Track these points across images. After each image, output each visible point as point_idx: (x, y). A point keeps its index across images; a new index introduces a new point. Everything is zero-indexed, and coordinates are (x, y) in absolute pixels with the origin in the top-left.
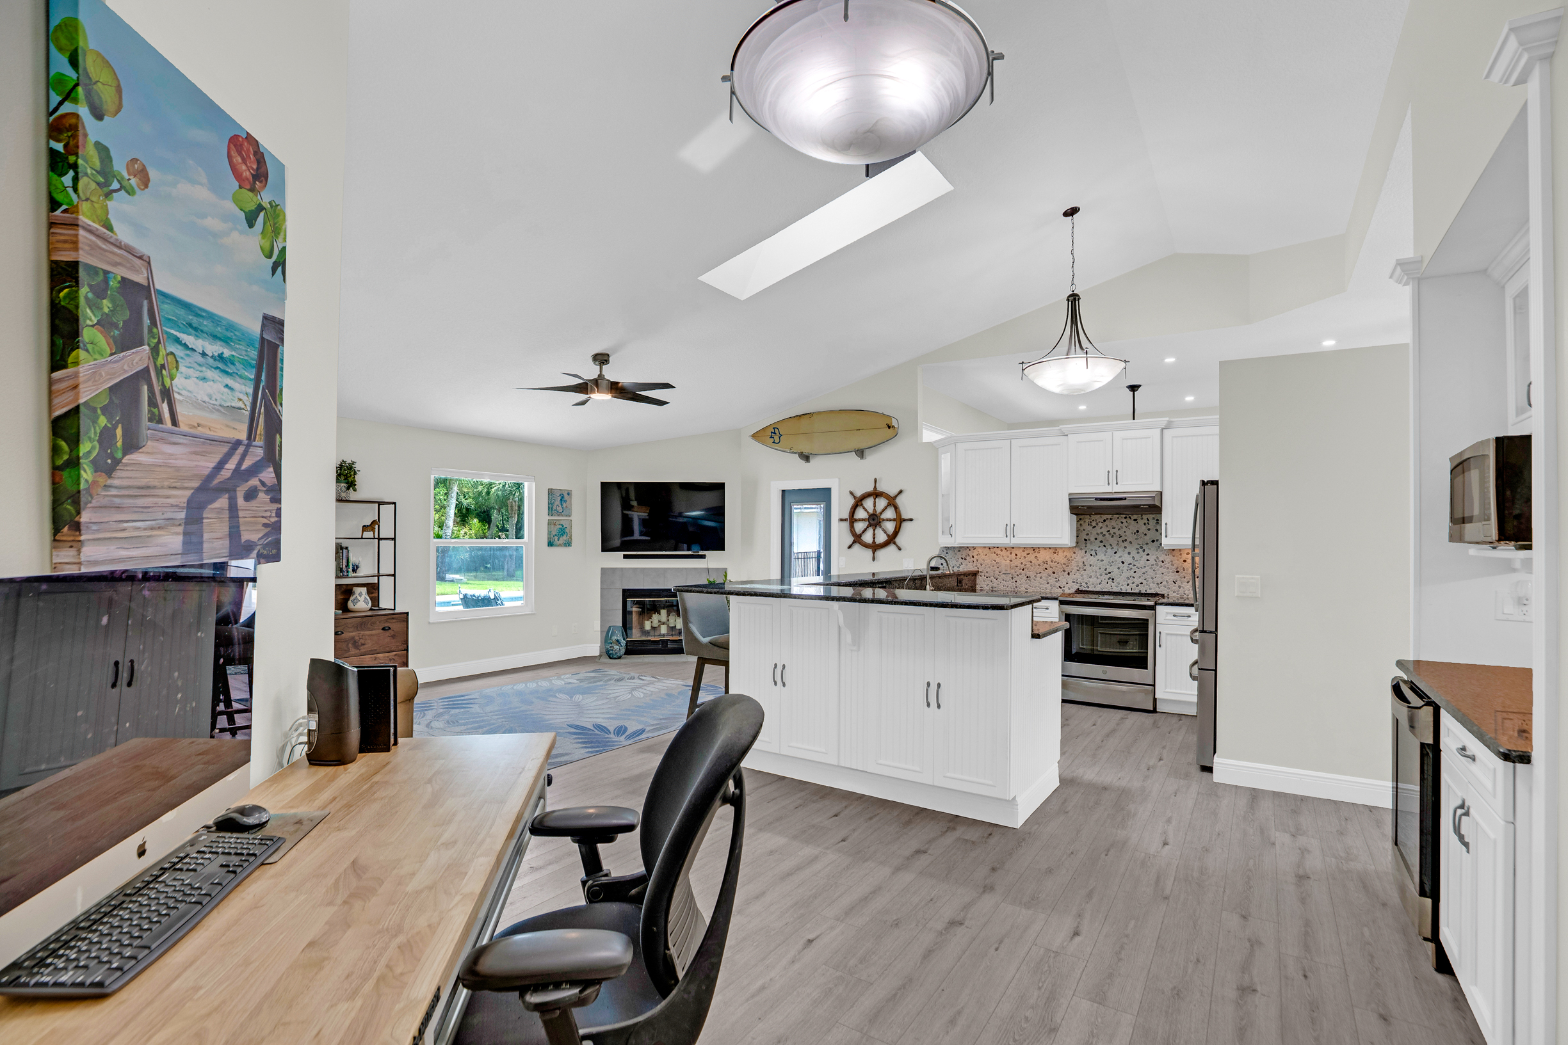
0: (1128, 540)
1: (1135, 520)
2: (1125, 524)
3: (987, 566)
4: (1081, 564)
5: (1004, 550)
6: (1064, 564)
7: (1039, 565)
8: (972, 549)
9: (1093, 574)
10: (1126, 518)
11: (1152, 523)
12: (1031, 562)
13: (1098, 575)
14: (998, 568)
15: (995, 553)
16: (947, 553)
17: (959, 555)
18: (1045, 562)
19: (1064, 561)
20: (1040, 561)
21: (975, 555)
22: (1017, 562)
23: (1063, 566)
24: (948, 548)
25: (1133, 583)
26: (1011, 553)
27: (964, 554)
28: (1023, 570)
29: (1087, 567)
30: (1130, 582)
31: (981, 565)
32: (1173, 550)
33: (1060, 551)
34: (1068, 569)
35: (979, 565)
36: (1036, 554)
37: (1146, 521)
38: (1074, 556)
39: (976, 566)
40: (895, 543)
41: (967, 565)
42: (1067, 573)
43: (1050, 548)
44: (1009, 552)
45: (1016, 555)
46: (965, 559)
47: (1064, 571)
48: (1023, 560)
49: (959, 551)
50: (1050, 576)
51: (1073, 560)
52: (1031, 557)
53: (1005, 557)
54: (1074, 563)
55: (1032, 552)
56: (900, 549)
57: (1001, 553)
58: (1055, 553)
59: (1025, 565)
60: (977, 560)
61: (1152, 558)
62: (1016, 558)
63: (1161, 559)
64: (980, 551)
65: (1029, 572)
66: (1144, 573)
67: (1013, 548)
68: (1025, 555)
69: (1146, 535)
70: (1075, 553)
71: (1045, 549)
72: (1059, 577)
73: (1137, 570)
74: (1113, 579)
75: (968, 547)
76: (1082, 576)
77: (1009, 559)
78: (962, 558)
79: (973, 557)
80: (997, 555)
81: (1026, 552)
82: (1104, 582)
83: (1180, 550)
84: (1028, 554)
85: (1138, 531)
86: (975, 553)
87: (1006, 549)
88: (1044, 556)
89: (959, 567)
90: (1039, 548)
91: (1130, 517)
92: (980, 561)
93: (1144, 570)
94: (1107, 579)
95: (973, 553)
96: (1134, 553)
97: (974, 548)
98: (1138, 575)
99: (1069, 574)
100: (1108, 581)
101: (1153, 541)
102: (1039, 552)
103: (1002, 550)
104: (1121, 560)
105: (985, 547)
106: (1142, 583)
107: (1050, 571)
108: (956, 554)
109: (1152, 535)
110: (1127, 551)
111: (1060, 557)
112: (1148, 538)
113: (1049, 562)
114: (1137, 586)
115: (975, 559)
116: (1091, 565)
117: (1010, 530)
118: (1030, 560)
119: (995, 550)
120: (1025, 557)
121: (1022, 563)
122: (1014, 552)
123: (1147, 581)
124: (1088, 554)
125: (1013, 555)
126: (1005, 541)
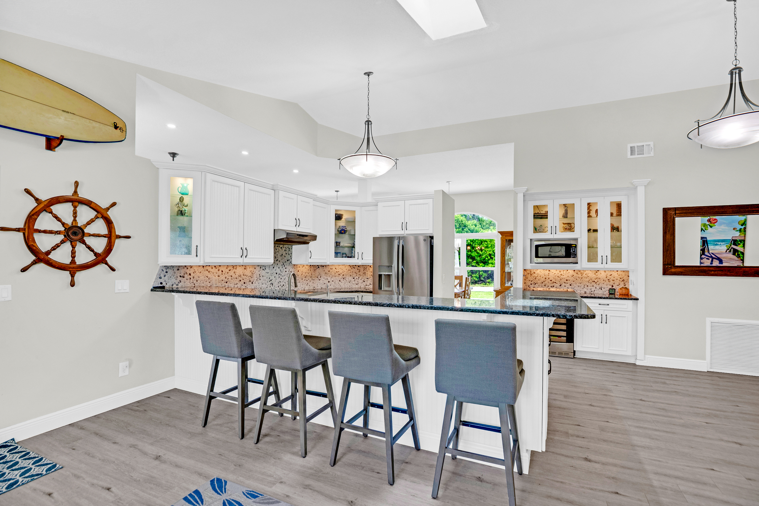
0: (279, 260)
1: (281, 248)
2: (277, 250)
3: (202, 282)
4: (258, 276)
5: (214, 268)
6: (250, 276)
7: (236, 278)
8: (189, 268)
9: (264, 282)
10: (278, 246)
11: (287, 249)
12: (231, 276)
13: (266, 282)
14: (210, 282)
15: (207, 270)
16: (167, 272)
17: (178, 274)
18: (240, 276)
19: (249, 274)
20: (237, 276)
21: (191, 272)
22: (222, 277)
23: (250, 278)
24: (167, 267)
25: (280, 285)
26: (219, 270)
27: (182, 272)
28: (227, 283)
29: (261, 278)
30: (279, 285)
31: (197, 281)
32: (295, 265)
33: (248, 267)
34: (252, 280)
35: (195, 282)
36: (234, 270)
37: (285, 249)
38: (255, 270)
39: (193, 283)
40: (107, 264)
41: (185, 282)
42: (251, 282)
43: (242, 266)
44: (217, 269)
45: (222, 271)
46: (183, 277)
47: (250, 281)
48: (226, 275)
49: (178, 270)
50: (242, 285)
51: (254, 273)
52: (231, 273)
53: (215, 274)
54: (255, 276)
55: (231, 268)
56: (113, 270)
57: (212, 270)
58: (245, 269)
59: (228, 279)
60: (194, 278)
61: (287, 270)
62: (222, 274)
63: (290, 271)
64: (196, 269)
65: (231, 284)
66: (284, 279)
67: (220, 266)
68: (228, 271)
69: (285, 257)
70: (255, 268)
71: (240, 266)
72: (247, 285)
73: (282, 277)
74: (272, 284)
75: (185, 266)
76: (259, 283)
77: (217, 275)
78: (180, 276)
79: (190, 274)
80: (209, 272)
81: (229, 269)
82: (269, 287)
83: (297, 265)
84: (230, 270)
85: (282, 255)
86: (191, 271)
87: (215, 267)
88: (239, 271)
89: (177, 285)
90: (236, 266)
91: (279, 246)
92: (196, 278)
93: (284, 277)
94: (270, 284)
95: (190, 271)
96: (281, 267)
97: (191, 267)
98: (283, 280)
99: (252, 283)
100: (271, 285)
101: (288, 260)
102: (236, 269)
103: (212, 268)
104: (275, 272)
105: (199, 266)
106: (283, 285)
107: (242, 282)
108: (175, 273)
109: (288, 257)
110: (278, 266)
111: (248, 272)
112: (286, 259)
113: (242, 276)
114: (282, 287)
115: (191, 277)
116: (263, 276)
117: (244, 252)
118: (230, 275)
119: (208, 268)
120: (228, 273)
121: (226, 278)
122: (221, 269)
123: (286, 284)
124: (262, 269)
125: (220, 271)
126: (240, 261)
